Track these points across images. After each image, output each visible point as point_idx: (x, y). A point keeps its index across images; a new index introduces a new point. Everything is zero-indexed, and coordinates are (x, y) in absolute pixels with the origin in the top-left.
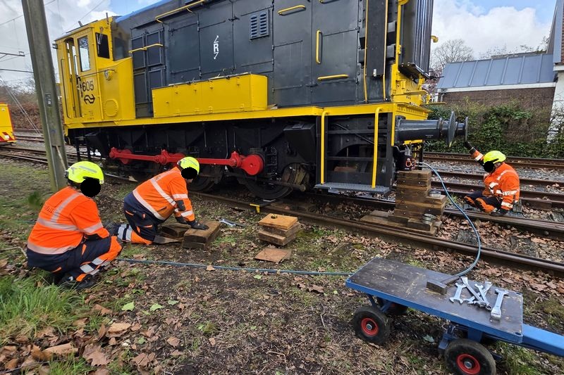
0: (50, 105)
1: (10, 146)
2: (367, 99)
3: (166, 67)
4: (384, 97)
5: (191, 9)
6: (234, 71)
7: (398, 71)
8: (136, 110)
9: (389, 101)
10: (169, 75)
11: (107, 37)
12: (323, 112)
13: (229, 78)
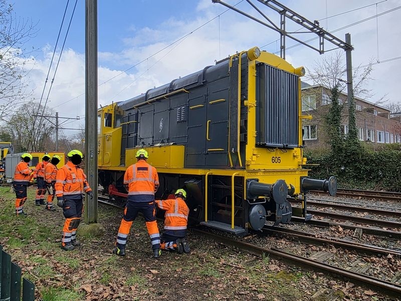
2: (232, 166)
3: (137, 134)
4: (241, 165)
5: (150, 102)
6: (168, 140)
7: (254, 147)
8: (121, 159)
9: (245, 169)
10: (138, 139)
11: (111, 114)
12: (207, 173)
13: (160, 146)
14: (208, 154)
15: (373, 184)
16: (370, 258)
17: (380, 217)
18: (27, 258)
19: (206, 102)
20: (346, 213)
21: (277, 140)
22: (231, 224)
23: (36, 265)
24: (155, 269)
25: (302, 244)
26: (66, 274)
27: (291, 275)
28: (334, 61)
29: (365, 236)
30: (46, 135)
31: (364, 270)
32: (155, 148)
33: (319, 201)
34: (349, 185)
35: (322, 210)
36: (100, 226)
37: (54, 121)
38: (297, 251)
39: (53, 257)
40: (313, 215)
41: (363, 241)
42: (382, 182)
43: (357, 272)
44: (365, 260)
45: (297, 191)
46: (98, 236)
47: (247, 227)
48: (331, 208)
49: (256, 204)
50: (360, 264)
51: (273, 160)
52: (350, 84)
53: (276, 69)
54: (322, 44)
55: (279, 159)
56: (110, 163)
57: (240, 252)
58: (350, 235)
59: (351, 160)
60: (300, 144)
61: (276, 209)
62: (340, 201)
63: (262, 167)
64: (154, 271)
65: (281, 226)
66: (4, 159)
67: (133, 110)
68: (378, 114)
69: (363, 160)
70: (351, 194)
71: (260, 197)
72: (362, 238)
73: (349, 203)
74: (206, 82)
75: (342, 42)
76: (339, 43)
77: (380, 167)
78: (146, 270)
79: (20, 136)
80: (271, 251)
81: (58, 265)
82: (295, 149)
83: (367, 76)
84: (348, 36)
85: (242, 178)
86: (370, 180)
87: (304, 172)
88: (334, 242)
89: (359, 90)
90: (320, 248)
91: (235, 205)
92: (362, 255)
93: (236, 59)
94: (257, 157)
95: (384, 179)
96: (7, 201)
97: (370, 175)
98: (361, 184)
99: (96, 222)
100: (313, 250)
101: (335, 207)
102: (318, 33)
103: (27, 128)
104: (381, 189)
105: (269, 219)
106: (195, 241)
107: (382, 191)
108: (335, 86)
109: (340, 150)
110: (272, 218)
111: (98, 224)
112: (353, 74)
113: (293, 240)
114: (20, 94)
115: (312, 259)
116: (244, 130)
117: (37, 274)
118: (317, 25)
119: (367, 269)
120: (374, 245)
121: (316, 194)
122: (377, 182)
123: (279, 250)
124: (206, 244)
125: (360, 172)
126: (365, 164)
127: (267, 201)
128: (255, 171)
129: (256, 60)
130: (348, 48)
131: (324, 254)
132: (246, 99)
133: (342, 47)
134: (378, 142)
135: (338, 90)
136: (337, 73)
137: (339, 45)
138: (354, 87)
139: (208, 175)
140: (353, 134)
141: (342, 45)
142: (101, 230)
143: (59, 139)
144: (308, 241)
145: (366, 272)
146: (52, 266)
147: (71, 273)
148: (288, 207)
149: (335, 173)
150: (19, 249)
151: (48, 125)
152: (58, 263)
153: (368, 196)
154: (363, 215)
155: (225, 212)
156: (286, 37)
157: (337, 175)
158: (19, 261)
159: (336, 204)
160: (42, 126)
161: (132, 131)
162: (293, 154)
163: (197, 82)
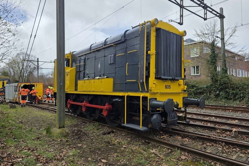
0: (61, 85)
1: (41, 102)
2: (141, 90)
3: (85, 71)
4: (146, 90)
5: (93, 52)
6: (104, 75)
7: (154, 79)
8: (75, 87)
9: (148, 92)
10: (86, 75)
11: (69, 59)
12: (126, 94)
13: (99, 79)
14: (127, 83)
15: (238, 102)
16: (247, 151)
17: (246, 123)
18: (18, 152)
19: (126, 52)
20: (224, 121)
21: (168, 75)
22: (140, 125)
23: (24, 157)
24: (104, 159)
25: (200, 141)
26: (44, 163)
27: (196, 163)
28: (212, 25)
29: (240, 136)
30: (31, 73)
31: (244, 159)
32: (95, 80)
33: (205, 113)
34: (222, 103)
35: (208, 119)
36: (67, 130)
37: (36, 64)
38: (198, 146)
39: (35, 152)
40: (203, 122)
41: (239, 139)
42: (243, 101)
43: (240, 161)
44: (244, 152)
45: (181, 105)
46: (65, 136)
47: (149, 127)
48: (214, 117)
49: (155, 114)
50: (241, 155)
51: (166, 87)
52: (223, 39)
53: (168, 32)
54: (206, 14)
55: (169, 86)
56: (69, 89)
57: (159, 147)
58: (230, 135)
59: (223, 87)
60: (183, 77)
61: (167, 116)
62: (218, 113)
63: (159, 91)
64: (103, 161)
65: (184, 129)
66: (5, 87)
67: (83, 57)
68: (237, 59)
69: (231, 87)
70: (225, 109)
71: (158, 109)
72: (238, 137)
73: (225, 114)
74: (126, 40)
75: (218, 13)
76: (216, 13)
77: (242, 92)
78: (98, 160)
79: (14, 73)
80: (181, 146)
81: (39, 157)
82: (180, 80)
83: (234, 35)
84: (222, 9)
85: (147, 97)
86: (236, 100)
87: (185, 94)
88: (222, 140)
89: (228, 43)
90: (212, 144)
91: (142, 114)
92: (241, 148)
93: (144, 26)
94: (156, 85)
95: (245, 99)
96: (5, 113)
97: (236, 97)
98: (230, 102)
99: (64, 127)
100: (207, 146)
101: (216, 117)
102: (203, 7)
103: (19, 68)
104: (243, 106)
105: (163, 122)
106: (129, 139)
107: (243, 107)
108: (213, 41)
109: (217, 81)
110: (165, 122)
111: (65, 129)
112: (225, 33)
113: (193, 139)
114: (14, 45)
115: (209, 151)
116: (148, 69)
117: (24, 164)
118: (202, 2)
119: (246, 158)
120: (246, 142)
121: (194, 107)
122: (240, 101)
123: (185, 145)
124: (136, 141)
125: (229, 95)
126: (232, 90)
127: (162, 111)
128: (154, 93)
129: (156, 26)
130: (222, 17)
131: (216, 148)
132: (150, 50)
133: (218, 16)
134: (238, 76)
135: (215, 43)
136: (214, 33)
137: (216, 15)
138: (225, 41)
139: (127, 96)
140: (225, 71)
141: (218, 15)
142: (67, 133)
143: (39, 75)
144: (203, 139)
145: (246, 160)
146: (35, 158)
147: (47, 163)
148: (175, 115)
149: (213, 95)
150: (13, 145)
151: (32, 66)
152: (39, 155)
153: (235, 110)
154: (235, 122)
155: (137, 118)
156: (184, 9)
157: (214, 97)
158: (12, 155)
159: (216, 115)
160: (29, 67)
161: (82, 69)
162: (179, 83)
163: (121, 40)
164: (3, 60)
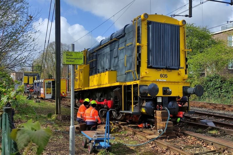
2: (134, 79)
3: (97, 67)
4: (138, 78)
5: (102, 47)
6: (110, 69)
10: (97, 70)
12: (123, 84)
14: (126, 74)
19: (125, 45)
51: (161, 76)
55: (166, 75)
56: (83, 86)
74: (125, 34)
82: (180, 69)
87: (186, 84)
99: (60, 114)
128: (145, 81)
129: (147, 20)
161: (94, 66)
162: (178, 72)
163: (122, 34)
164: (27, 62)
